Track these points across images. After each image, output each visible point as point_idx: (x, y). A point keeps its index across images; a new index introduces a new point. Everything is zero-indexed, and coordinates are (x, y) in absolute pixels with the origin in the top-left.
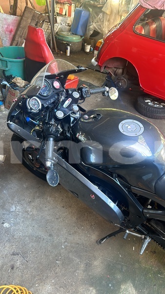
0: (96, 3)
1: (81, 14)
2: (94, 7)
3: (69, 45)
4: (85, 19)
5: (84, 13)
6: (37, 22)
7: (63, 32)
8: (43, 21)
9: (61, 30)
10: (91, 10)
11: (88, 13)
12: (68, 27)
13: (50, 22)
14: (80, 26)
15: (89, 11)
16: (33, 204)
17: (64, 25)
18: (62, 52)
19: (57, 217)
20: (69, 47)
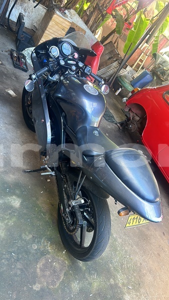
0: (161, 75)
1: (146, 75)
2: (158, 78)
3: (122, 88)
4: (147, 81)
5: (148, 77)
6: (112, 57)
7: (126, 78)
8: (116, 60)
9: (125, 77)
10: (155, 78)
11: (152, 79)
12: (132, 79)
13: (120, 64)
14: (140, 82)
15: (154, 78)
16: (7, 125)
17: (130, 75)
18: (113, 90)
19: (14, 142)
20: (120, 89)
